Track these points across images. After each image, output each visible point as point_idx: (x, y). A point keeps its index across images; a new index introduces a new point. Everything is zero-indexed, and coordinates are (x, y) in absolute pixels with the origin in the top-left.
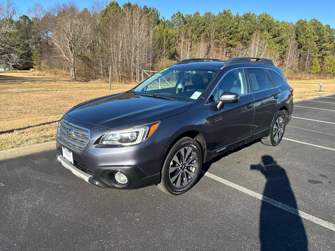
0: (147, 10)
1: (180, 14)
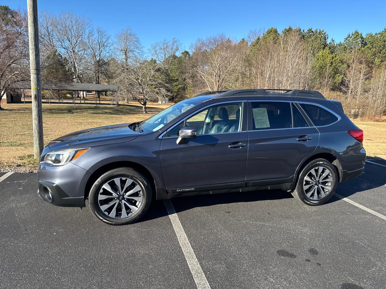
0: (313, 33)
1: (357, 34)
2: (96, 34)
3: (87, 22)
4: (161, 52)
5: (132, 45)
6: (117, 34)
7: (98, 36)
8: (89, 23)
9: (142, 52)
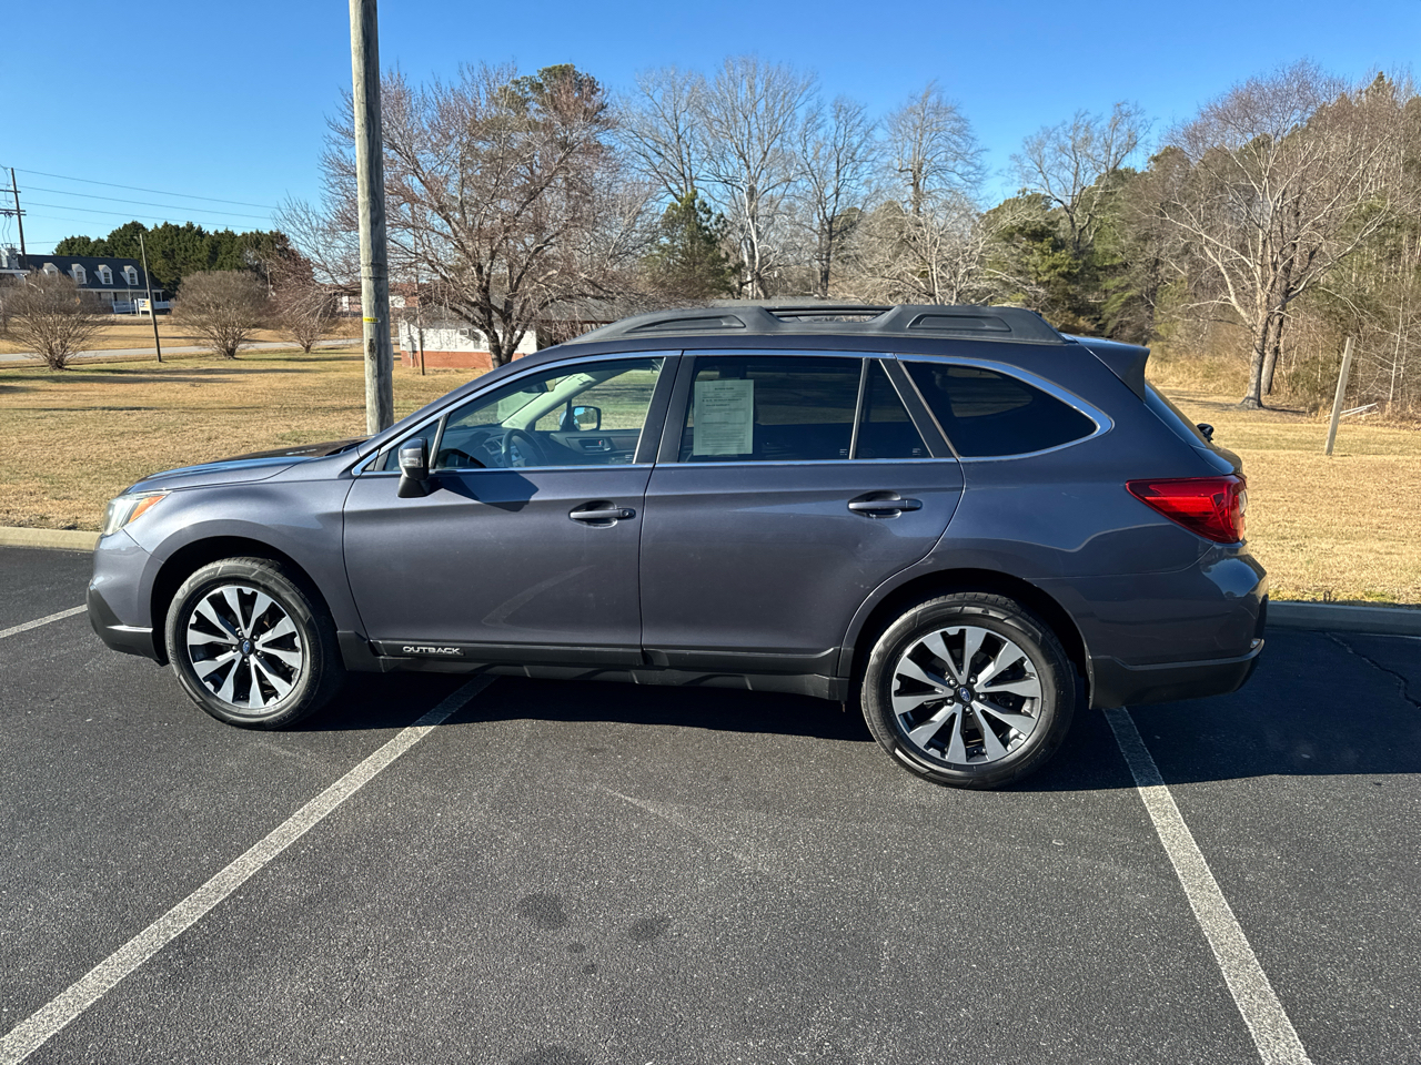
2: (831, 122)
3: (801, 83)
4: (1062, 164)
5: (942, 149)
6: (889, 115)
7: (835, 128)
8: (809, 84)
9: (979, 168)
